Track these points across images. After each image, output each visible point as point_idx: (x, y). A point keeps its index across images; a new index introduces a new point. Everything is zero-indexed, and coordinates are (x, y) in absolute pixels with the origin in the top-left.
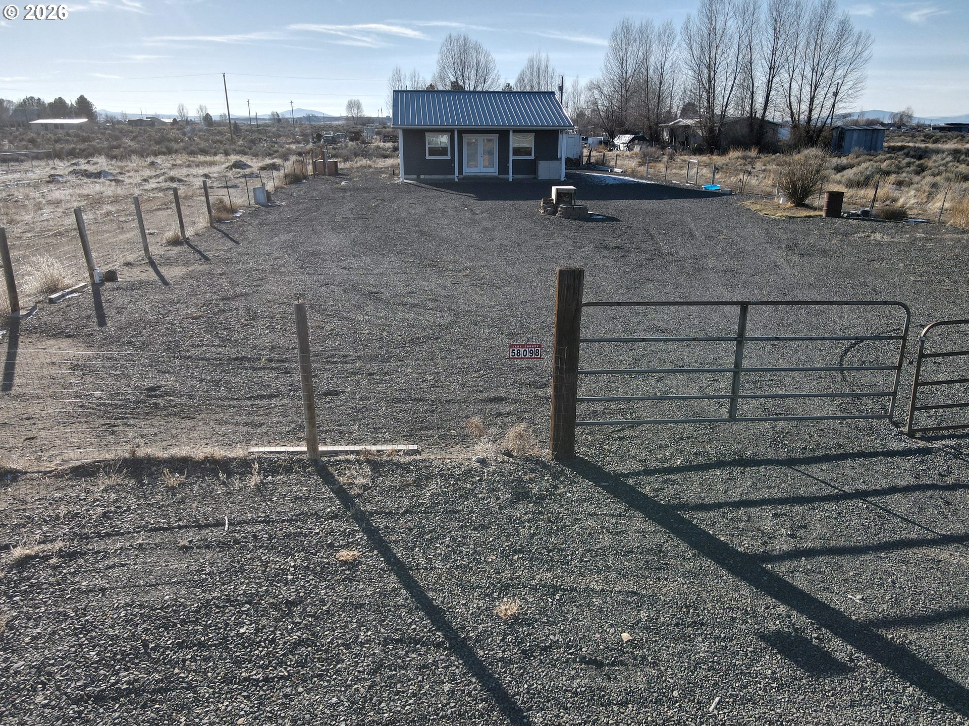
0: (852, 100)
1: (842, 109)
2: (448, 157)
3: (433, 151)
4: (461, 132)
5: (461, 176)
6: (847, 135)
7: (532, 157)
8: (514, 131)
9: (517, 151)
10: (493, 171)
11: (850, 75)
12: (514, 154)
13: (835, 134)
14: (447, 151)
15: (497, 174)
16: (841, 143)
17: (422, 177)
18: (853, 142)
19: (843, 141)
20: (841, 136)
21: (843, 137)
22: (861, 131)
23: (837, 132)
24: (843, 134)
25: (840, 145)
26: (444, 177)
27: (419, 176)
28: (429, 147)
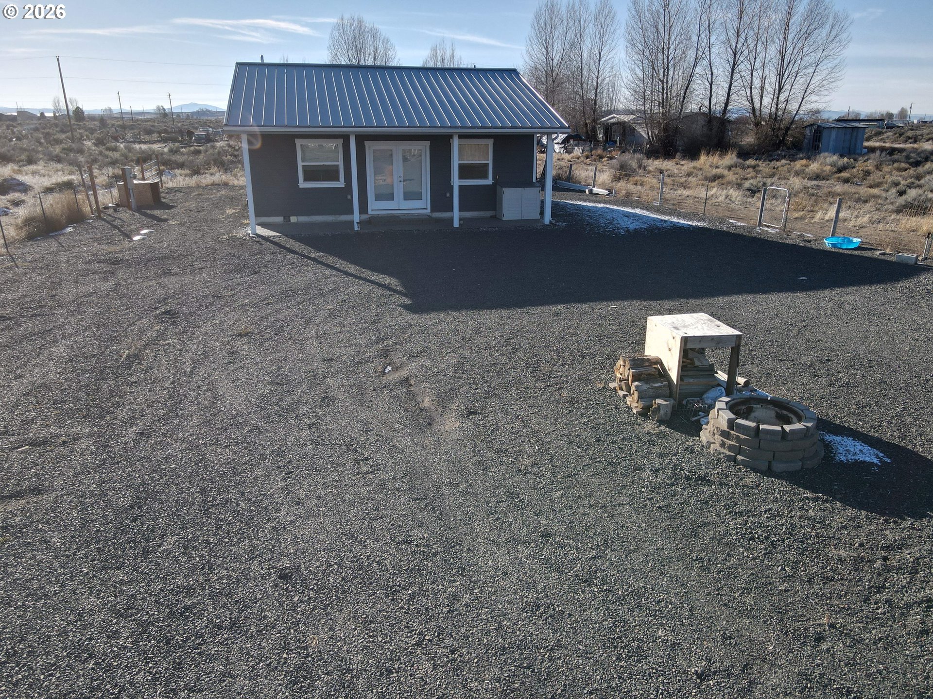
0: (826, 92)
1: (815, 102)
2: (341, 184)
3: (312, 174)
4: (361, 139)
5: (365, 217)
6: (825, 133)
7: (489, 181)
8: (462, 136)
9: (466, 171)
10: (422, 206)
11: (823, 63)
12: (461, 177)
13: (808, 132)
14: (337, 172)
15: (429, 210)
16: (816, 143)
17: (293, 219)
18: (831, 143)
19: (819, 141)
20: (816, 134)
21: (819, 136)
22: (840, 130)
23: (811, 130)
24: (820, 133)
25: (816, 145)
26: (334, 218)
27: (287, 218)
28: (304, 166)
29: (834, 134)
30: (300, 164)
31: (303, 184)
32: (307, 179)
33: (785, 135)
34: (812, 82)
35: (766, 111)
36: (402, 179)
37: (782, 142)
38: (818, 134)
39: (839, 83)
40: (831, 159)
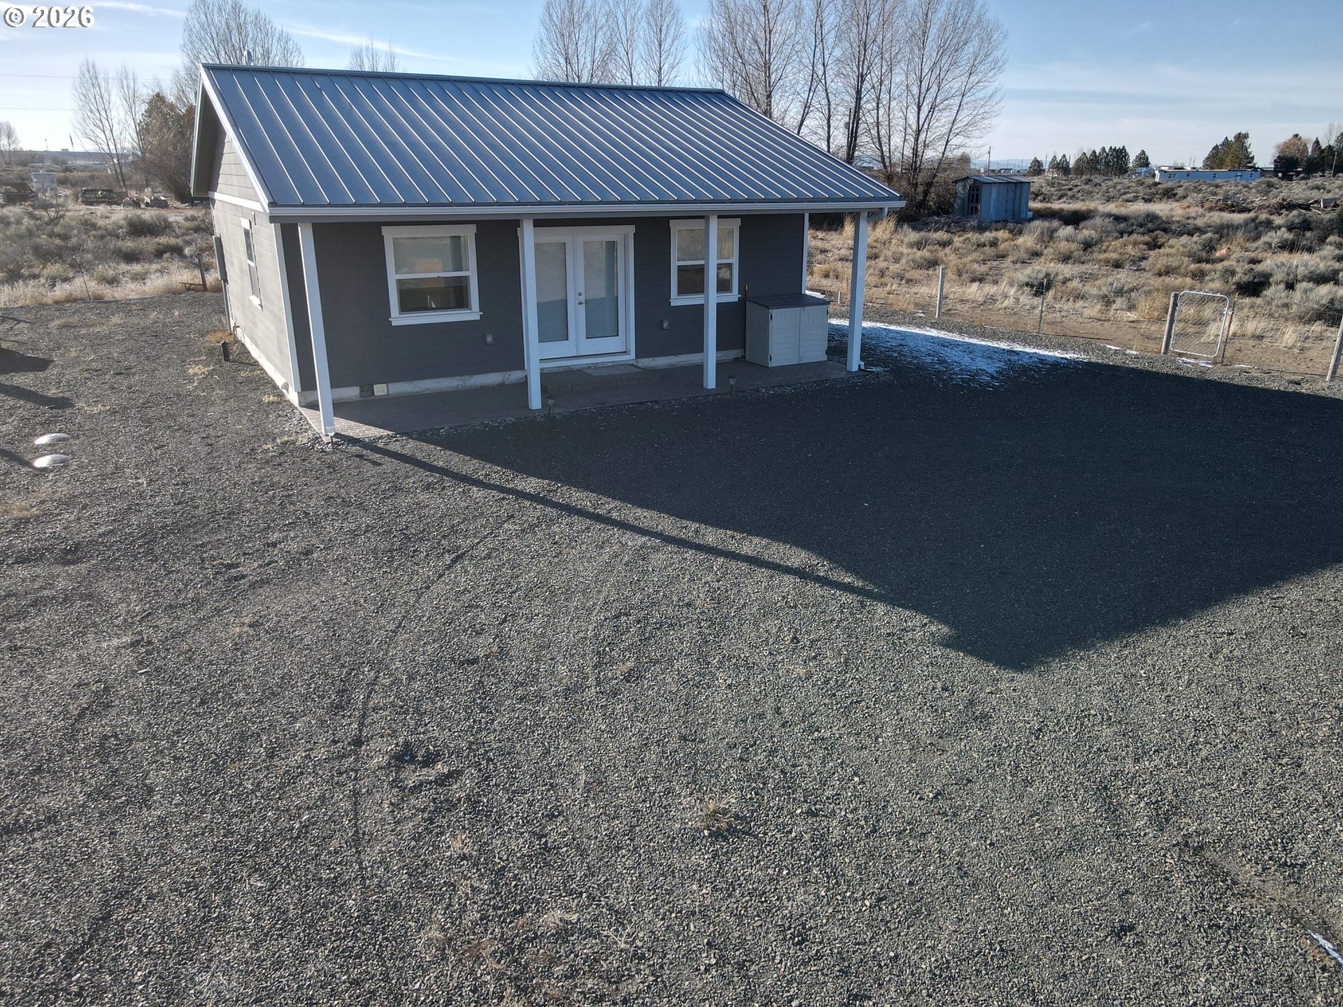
2: (473, 314)
3: (413, 298)
6: (984, 191)
7: (737, 296)
10: (617, 346)
12: (683, 290)
13: (960, 189)
14: (465, 290)
15: (632, 356)
16: (974, 205)
17: (380, 390)
18: (992, 204)
19: (977, 202)
20: (972, 192)
21: (977, 195)
22: (1002, 186)
23: (965, 186)
24: (977, 190)
25: (972, 207)
26: (460, 383)
27: (367, 389)
28: (399, 282)
29: (994, 191)
30: (393, 278)
31: (398, 318)
32: (405, 308)
33: (926, 193)
34: (959, 118)
35: (896, 157)
36: (582, 299)
37: (922, 204)
38: (975, 192)
39: (994, 121)
40: (1065, 231)
